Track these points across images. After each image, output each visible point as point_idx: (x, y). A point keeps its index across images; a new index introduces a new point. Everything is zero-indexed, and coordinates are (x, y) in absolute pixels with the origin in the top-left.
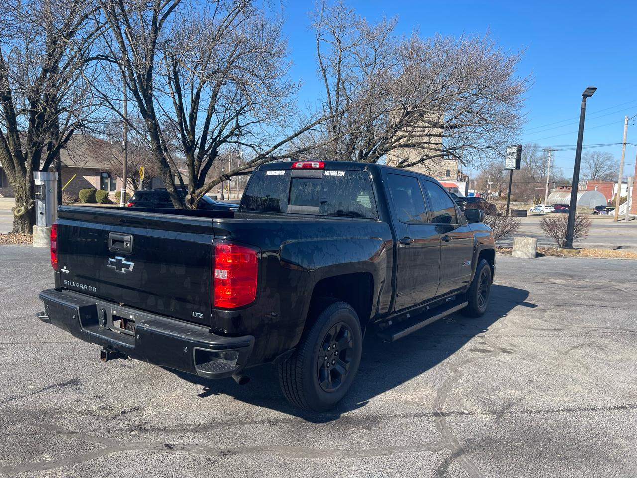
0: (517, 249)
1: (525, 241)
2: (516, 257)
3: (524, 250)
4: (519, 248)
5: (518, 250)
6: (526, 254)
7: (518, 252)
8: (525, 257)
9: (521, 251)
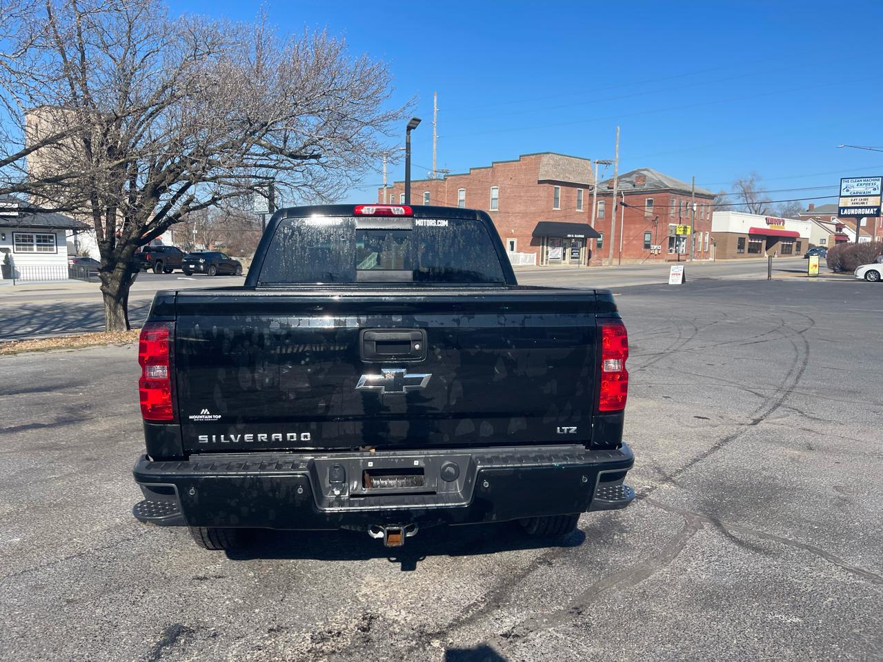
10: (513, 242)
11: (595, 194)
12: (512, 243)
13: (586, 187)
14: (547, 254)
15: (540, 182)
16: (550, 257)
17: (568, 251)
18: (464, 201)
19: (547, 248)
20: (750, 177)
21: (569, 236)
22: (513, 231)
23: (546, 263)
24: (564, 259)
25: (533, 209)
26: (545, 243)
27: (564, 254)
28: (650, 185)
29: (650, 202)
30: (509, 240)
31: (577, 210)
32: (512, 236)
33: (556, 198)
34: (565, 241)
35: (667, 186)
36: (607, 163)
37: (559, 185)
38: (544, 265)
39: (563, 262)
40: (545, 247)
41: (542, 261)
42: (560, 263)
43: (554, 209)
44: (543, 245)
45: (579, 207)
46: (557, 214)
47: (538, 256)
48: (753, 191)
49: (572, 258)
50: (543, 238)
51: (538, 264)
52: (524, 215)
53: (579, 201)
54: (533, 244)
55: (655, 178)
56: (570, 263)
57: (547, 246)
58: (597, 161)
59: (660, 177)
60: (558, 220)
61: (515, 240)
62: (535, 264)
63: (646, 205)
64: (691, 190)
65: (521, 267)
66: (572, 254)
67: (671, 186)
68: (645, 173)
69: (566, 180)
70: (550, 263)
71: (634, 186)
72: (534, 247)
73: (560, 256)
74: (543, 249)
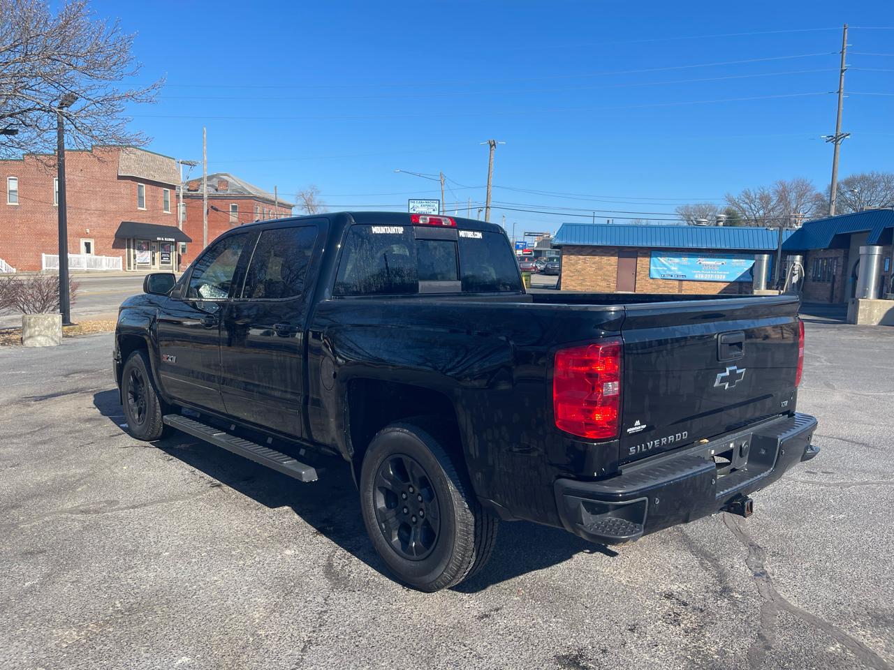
0: (37, 333)
1: (49, 319)
2: (38, 346)
3: (49, 333)
4: (41, 331)
5: (39, 335)
6: (53, 339)
7: (39, 338)
8: (53, 344)
9: (44, 336)
10: (89, 243)
11: (181, 196)
12: (88, 245)
13: (173, 187)
14: (135, 258)
15: (120, 178)
16: (138, 261)
17: (157, 255)
18: (16, 191)
19: (134, 252)
20: (309, 190)
21: (158, 239)
22: (88, 231)
23: (134, 269)
24: (154, 264)
25: (113, 207)
26: (132, 246)
27: (153, 259)
28: (233, 190)
29: (234, 208)
30: (83, 241)
31: (165, 212)
32: (86, 236)
33: (141, 198)
34: (153, 244)
35: (250, 193)
36: (191, 164)
37: (144, 183)
38: (132, 269)
39: (152, 267)
40: (132, 250)
41: (129, 265)
42: (150, 268)
43: (139, 208)
44: (129, 248)
45: (166, 209)
46: (142, 214)
47: (124, 260)
48: (313, 203)
49: (162, 263)
50: (129, 240)
51: (124, 269)
52: (103, 213)
53: (166, 202)
54: (115, 246)
55: (236, 183)
56: (160, 268)
57: (134, 249)
58: (181, 161)
59: (242, 184)
60: (144, 221)
61: (92, 242)
62: (121, 268)
63: (231, 210)
64: (274, 200)
65: (106, 272)
66: (162, 258)
67: (254, 193)
68: (225, 177)
69: (151, 178)
70: (139, 268)
71: (217, 190)
72: (118, 250)
73: (149, 260)
74: (129, 252)
